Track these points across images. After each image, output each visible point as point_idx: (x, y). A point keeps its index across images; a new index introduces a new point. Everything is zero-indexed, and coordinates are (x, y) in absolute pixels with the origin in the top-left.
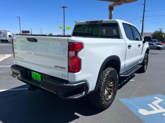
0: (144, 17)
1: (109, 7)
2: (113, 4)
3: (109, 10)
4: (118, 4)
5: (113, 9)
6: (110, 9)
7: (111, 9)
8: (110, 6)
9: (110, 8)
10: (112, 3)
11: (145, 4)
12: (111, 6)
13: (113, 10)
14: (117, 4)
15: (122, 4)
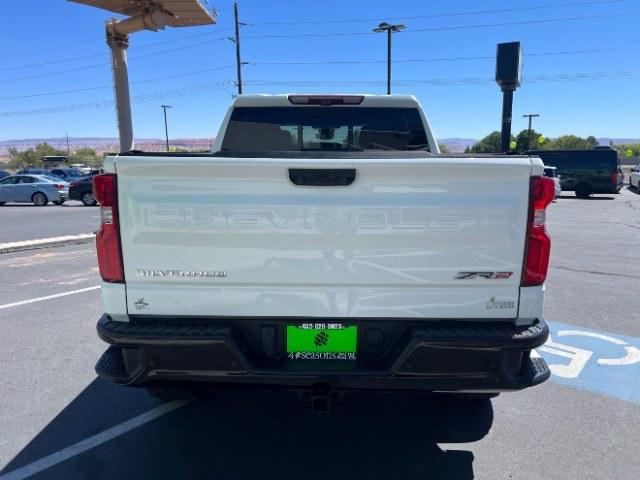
0: (242, 83)
1: (108, 34)
2: (124, 22)
3: (109, 43)
4: (147, 27)
5: (126, 41)
6: (113, 42)
7: (117, 40)
8: (111, 31)
9: (113, 35)
10: (120, 18)
11: (238, 39)
12: (114, 29)
13: (126, 46)
14: (139, 23)
15: (164, 29)
